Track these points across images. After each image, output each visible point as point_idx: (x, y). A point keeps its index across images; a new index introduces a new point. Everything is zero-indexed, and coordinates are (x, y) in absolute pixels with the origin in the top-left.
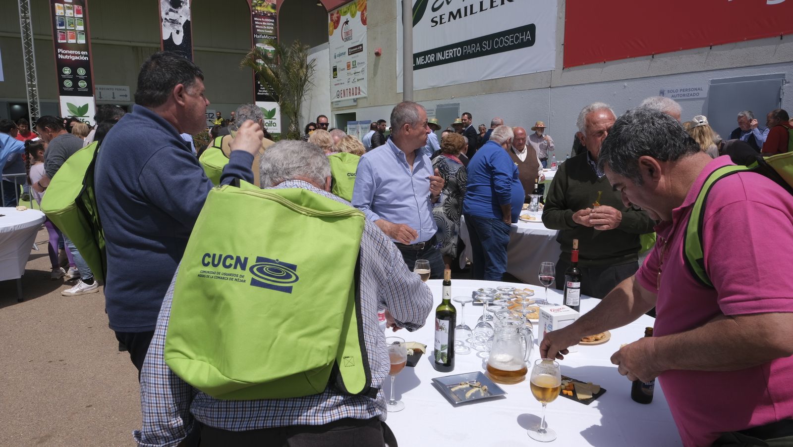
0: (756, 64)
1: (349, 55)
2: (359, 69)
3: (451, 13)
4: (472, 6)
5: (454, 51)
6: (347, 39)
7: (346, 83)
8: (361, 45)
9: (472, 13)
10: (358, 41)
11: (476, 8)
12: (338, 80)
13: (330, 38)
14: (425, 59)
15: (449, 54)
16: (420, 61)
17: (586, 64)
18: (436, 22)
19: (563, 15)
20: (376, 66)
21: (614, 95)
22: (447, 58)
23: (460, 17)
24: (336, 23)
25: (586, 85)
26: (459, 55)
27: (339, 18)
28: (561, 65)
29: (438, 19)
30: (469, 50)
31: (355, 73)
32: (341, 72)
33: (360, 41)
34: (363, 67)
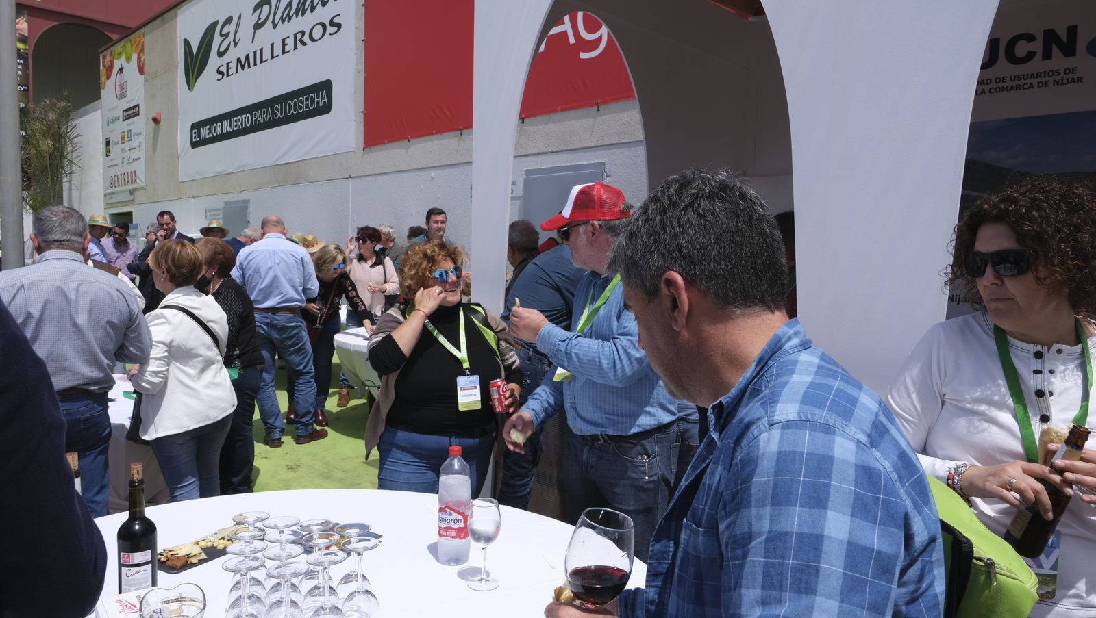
0: (572, 147)
1: (124, 120)
2: (134, 144)
3: (239, 60)
4: (261, 50)
5: (242, 119)
6: (121, 96)
7: (120, 165)
8: (137, 106)
9: (262, 61)
10: (134, 100)
11: (267, 55)
12: (111, 160)
13: (103, 92)
14: (210, 129)
15: (237, 123)
16: (205, 133)
17: (389, 142)
18: (222, 73)
19: (362, 67)
20: (155, 138)
21: (421, 190)
22: (235, 129)
23: (249, 67)
24: (110, 69)
25: (389, 175)
26: (248, 125)
27: (112, 62)
28: (362, 145)
29: (224, 69)
30: (261, 117)
31: (130, 150)
32: (115, 147)
33: (137, 98)
34: (140, 140)
